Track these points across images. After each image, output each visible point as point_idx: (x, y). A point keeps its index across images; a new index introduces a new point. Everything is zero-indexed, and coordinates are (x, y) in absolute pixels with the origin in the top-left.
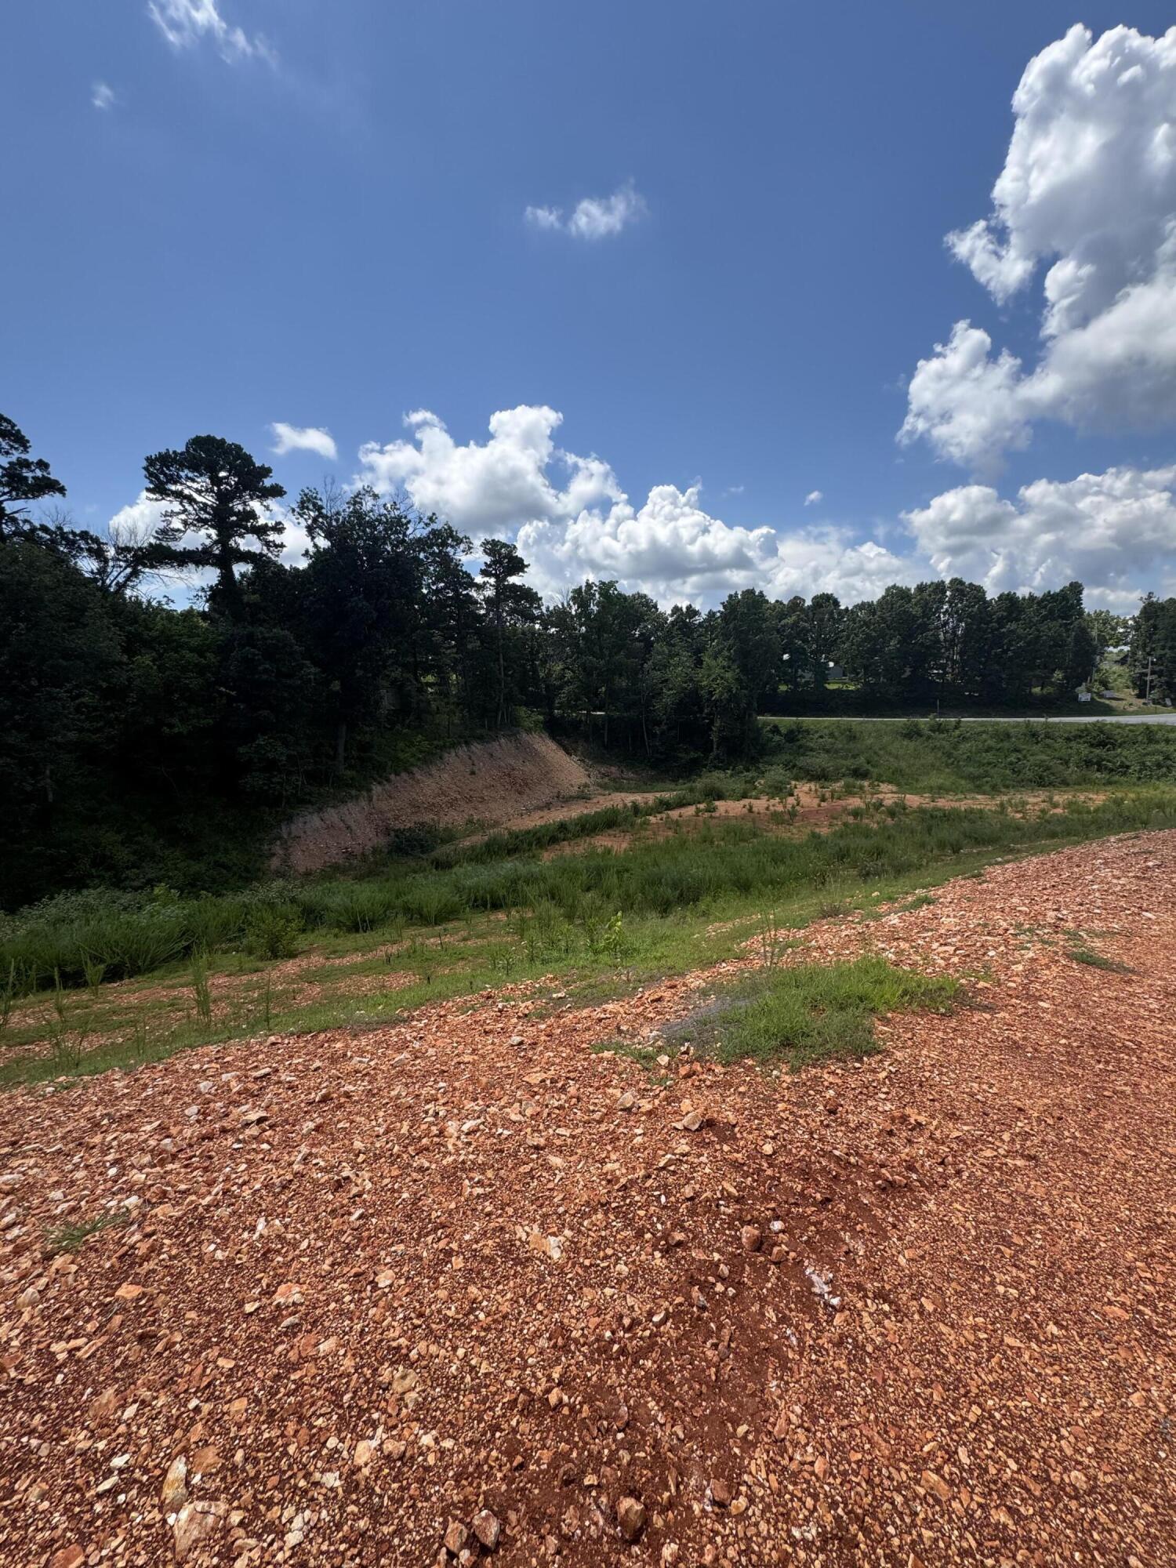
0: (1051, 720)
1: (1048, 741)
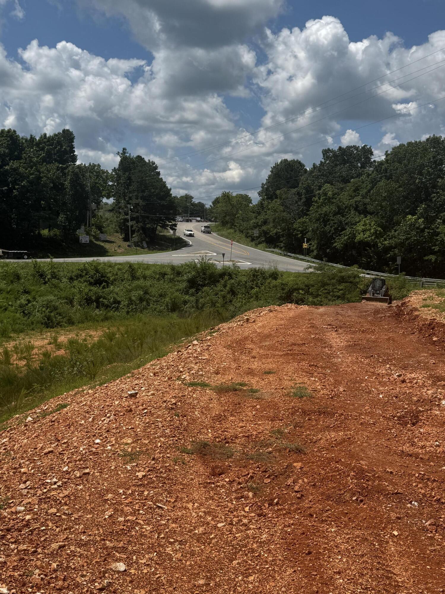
0: (55, 260)
1: (55, 281)
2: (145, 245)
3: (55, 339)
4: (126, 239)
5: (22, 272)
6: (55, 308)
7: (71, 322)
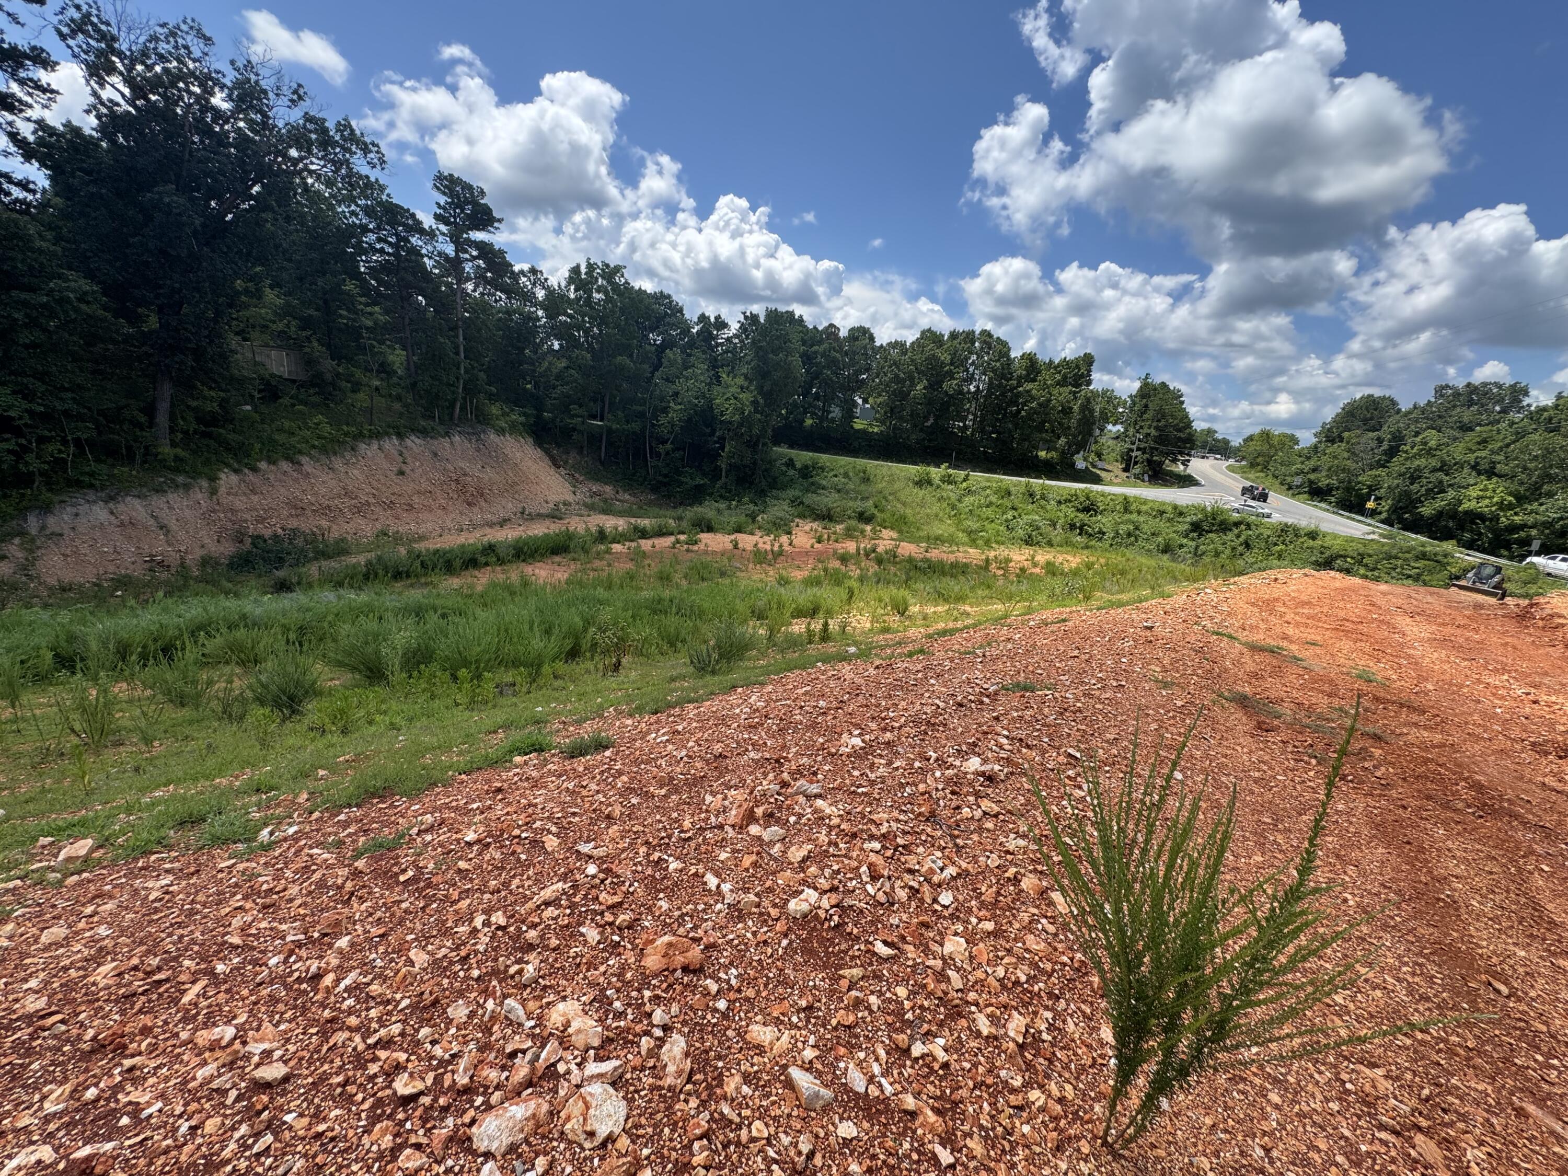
0: (1048, 482)
1: (1043, 502)
2: (1146, 477)
3: (1033, 557)
4: (1126, 470)
5: (1013, 490)
6: (1038, 528)
7: (1050, 544)
